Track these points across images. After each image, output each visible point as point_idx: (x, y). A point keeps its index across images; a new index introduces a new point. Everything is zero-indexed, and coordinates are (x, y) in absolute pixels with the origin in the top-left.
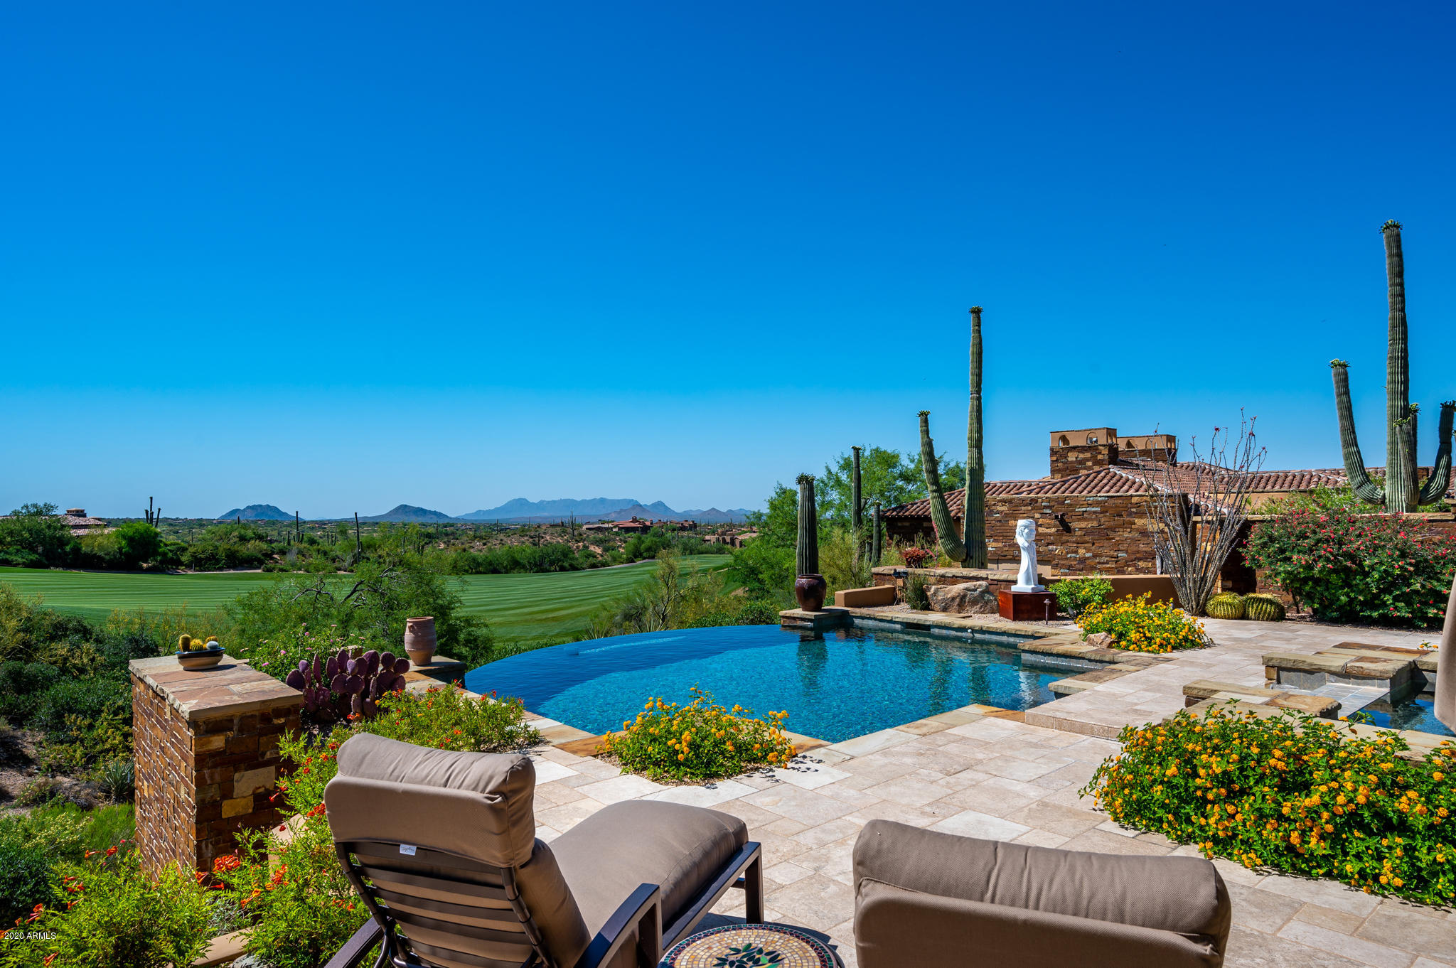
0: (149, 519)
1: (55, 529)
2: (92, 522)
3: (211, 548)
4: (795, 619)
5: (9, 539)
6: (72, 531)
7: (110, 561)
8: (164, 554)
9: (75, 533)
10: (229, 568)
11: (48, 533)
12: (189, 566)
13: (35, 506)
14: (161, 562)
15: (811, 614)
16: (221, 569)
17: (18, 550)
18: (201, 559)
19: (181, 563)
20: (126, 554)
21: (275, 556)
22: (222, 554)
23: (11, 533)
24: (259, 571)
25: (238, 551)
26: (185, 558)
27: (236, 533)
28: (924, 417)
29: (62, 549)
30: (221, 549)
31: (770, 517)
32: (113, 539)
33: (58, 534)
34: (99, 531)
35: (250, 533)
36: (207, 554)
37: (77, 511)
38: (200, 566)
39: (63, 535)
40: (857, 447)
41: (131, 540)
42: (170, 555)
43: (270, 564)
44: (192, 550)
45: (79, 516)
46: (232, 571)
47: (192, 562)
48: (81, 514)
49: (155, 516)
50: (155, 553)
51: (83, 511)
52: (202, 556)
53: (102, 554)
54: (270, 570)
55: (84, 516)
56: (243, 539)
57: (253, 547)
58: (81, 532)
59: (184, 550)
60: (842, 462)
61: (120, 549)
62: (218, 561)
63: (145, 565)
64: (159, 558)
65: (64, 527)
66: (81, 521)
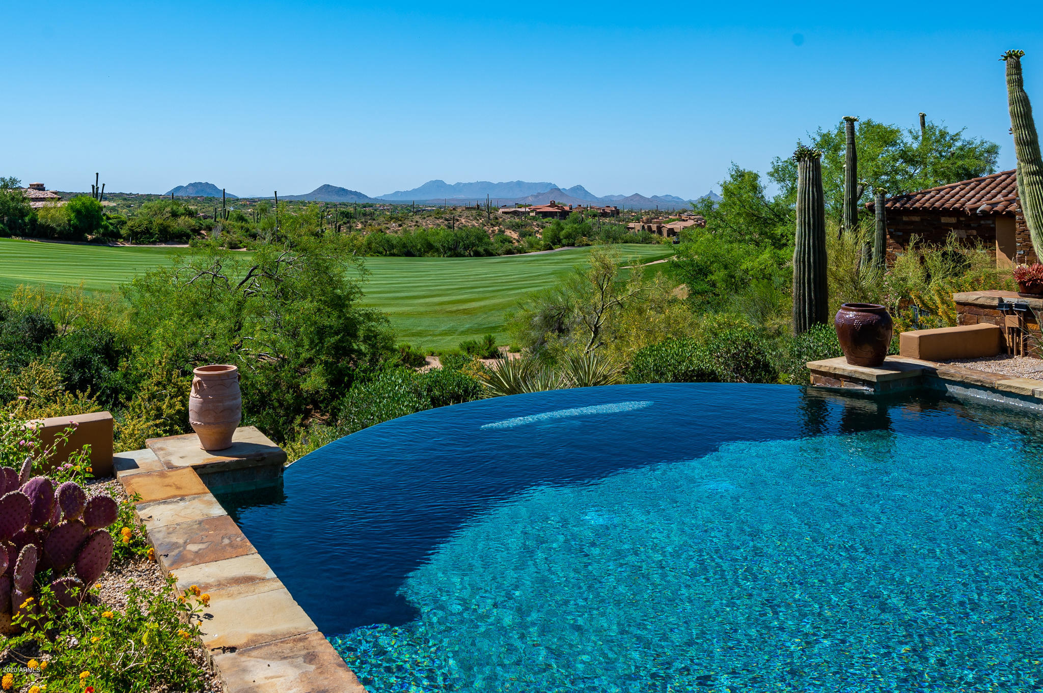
0: (95, 194)
1: (18, 200)
2: (49, 195)
3: (146, 222)
4: (837, 377)
6: (32, 203)
7: (61, 233)
8: (106, 227)
9: (34, 205)
10: (161, 242)
11: (12, 204)
12: (126, 239)
14: (104, 235)
15: (874, 372)
16: (154, 243)
18: (137, 233)
19: (120, 237)
20: (75, 227)
21: (203, 232)
22: (155, 229)
24: (188, 246)
25: (169, 226)
26: (124, 232)
27: (168, 209)
28: (1015, 61)
29: (23, 220)
30: (155, 224)
31: (724, 205)
32: (63, 212)
33: (20, 205)
34: (52, 204)
35: (181, 210)
36: (143, 228)
37: (38, 185)
38: (137, 239)
39: (23, 207)
40: (852, 117)
41: (78, 212)
42: (111, 227)
43: (197, 239)
44: (130, 223)
45: (40, 190)
46: (163, 246)
47: (129, 235)
48: (40, 187)
49: (100, 191)
50: (99, 225)
51: (42, 185)
52: (139, 230)
53: (54, 225)
54: (197, 245)
55: (43, 189)
56: (174, 214)
57: (183, 223)
58: (39, 204)
59: (123, 223)
60: (818, 139)
61: (69, 221)
62: (152, 235)
63: (90, 237)
64: (102, 231)
65: (24, 199)
66: (40, 194)
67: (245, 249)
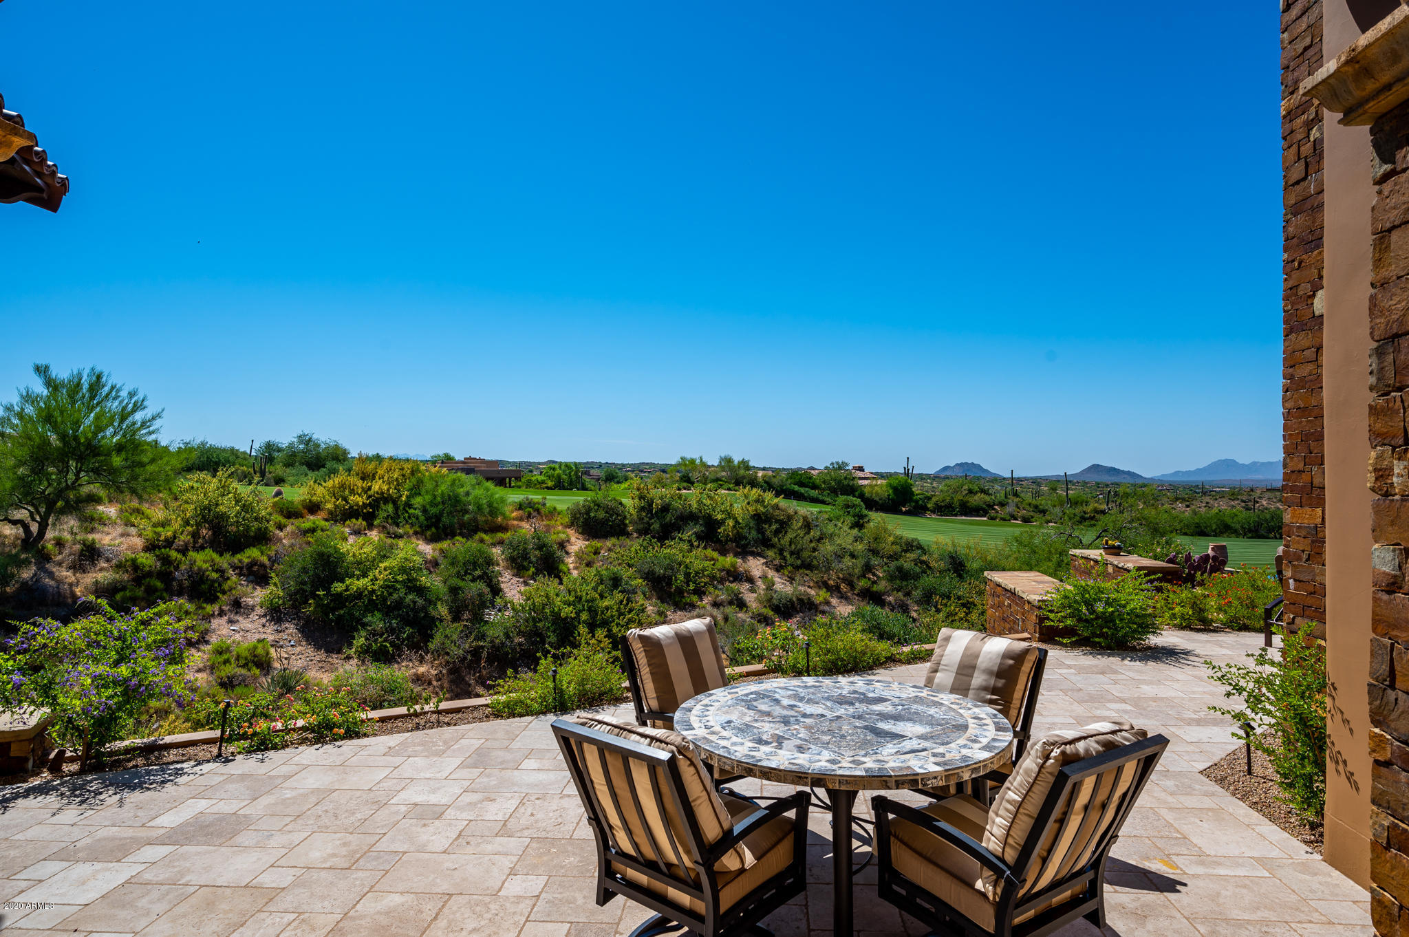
0: (907, 473)
1: (850, 479)
2: (869, 475)
3: (949, 498)
5: (823, 486)
6: (859, 481)
7: (883, 504)
8: (917, 502)
9: (860, 483)
10: (962, 515)
11: (846, 483)
12: (933, 512)
13: (837, 463)
14: (914, 507)
16: (956, 515)
17: (829, 494)
18: (942, 507)
19: (928, 509)
20: (892, 500)
21: (996, 507)
22: (956, 503)
23: (824, 482)
24: (985, 519)
25: (968, 502)
26: (930, 505)
27: (966, 487)
29: (854, 494)
30: (956, 500)
32: (884, 488)
33: (851, 483)
34: (874, 482)
35: (976, 488)
36: (946, 503)
37: (859, 467)
38: (941, 512)
39: (853, 485)
41: (895, 489)
42: (920, 502)
43: (992, 513)
44: (934, 499)
46: (964, 518)
47: (935, 508)
48: (861, 469)
49: (910, 471)
50: (911, 500)
51: (862, 467)
52: (943, 504)
53: (877, 499)
54: (992, 519)
55: (863, 471)
56: (971, 492)
57: (978, 499)
58: (866, 482)
59: (929, 498)
61: (889, 495)
62: (954, 509)
63: (904, 509)
64: (913, 504)
65: (854, 478)
66: (860, 474)
67: (1037, 523)
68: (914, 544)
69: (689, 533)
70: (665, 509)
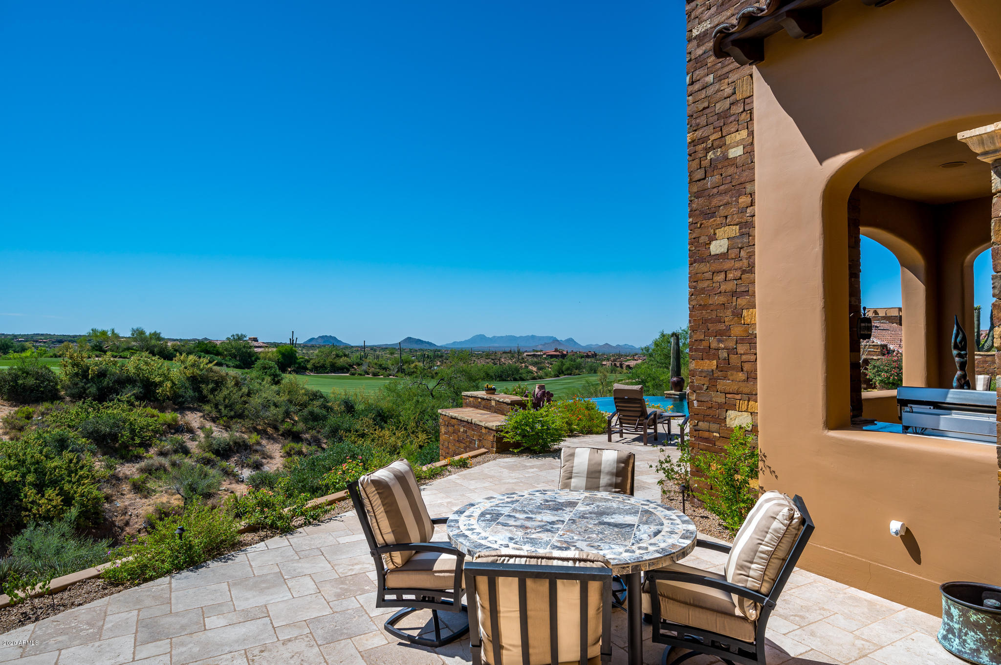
0: (292, 343)
1: (247, 347)
2: (262, 345)
3: (322, 361)
4: (671, 394)
5: (225, 353)
6: (255, 349)
8: (299, 364)
9: (256, 350)
10: (332, 372)
11: (243, 350)
12: (311, 371)
13: (237, 335)
14: (297, 368)
16: (327, 373)
17: (230, 359)
18: (317, 367)
19: (306, 369)
20: (282, 362)
21: (355, 366)
22: (328, 364)
23: (226, 350)
24: (348, 375)
25: (336, 363)
26: (309, 366)
27: (334, 353)
29: (251, 359)
30: (327, 362)
31: (654, 350)
32: (275, 355)
33: (249, 350)
34: (267, 349)
35: (341, 354)
36: (320, 364)
37: (254, 338)
38: (317, 371)
39: (250, 352)
41: (283, 355)
42: (302, 364)
43: (352, 370)
44: (312, 362)
45: (255, 341)
46: (333, 374)
47: (313, 369)
48: (255, 340)
49: (295, 342)
50: (295, 363)
51: (256, 338)
52: (318, 365)
54: (353, 374)
55: (257, 341)
56: (337, 356)
57: (342, 361)
58: (260, 350)
59: (308, 361)
61: (278, 359)
62: (326, 368)
63: (291, 369)
64: (297, 366)
65: (251, 347)
66: (256, 344)
67: (382, 376)
68: (318, 394)
69: (128, 394)
70: (102, 374)
